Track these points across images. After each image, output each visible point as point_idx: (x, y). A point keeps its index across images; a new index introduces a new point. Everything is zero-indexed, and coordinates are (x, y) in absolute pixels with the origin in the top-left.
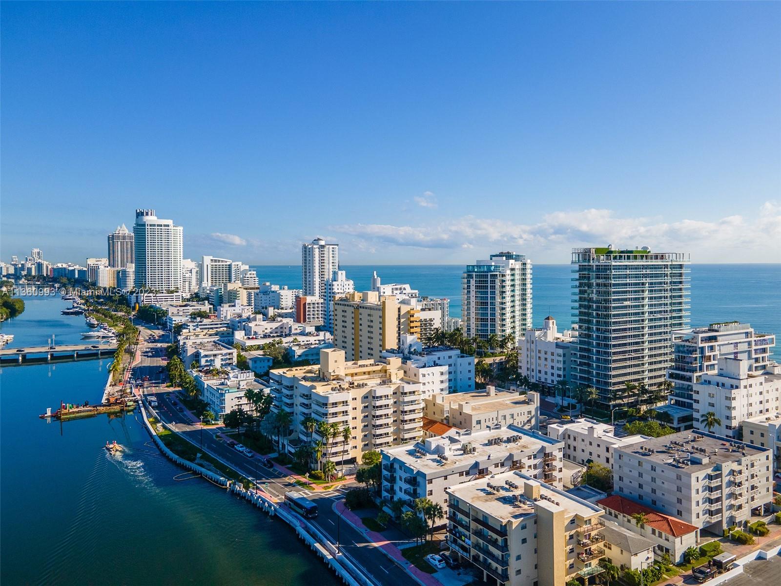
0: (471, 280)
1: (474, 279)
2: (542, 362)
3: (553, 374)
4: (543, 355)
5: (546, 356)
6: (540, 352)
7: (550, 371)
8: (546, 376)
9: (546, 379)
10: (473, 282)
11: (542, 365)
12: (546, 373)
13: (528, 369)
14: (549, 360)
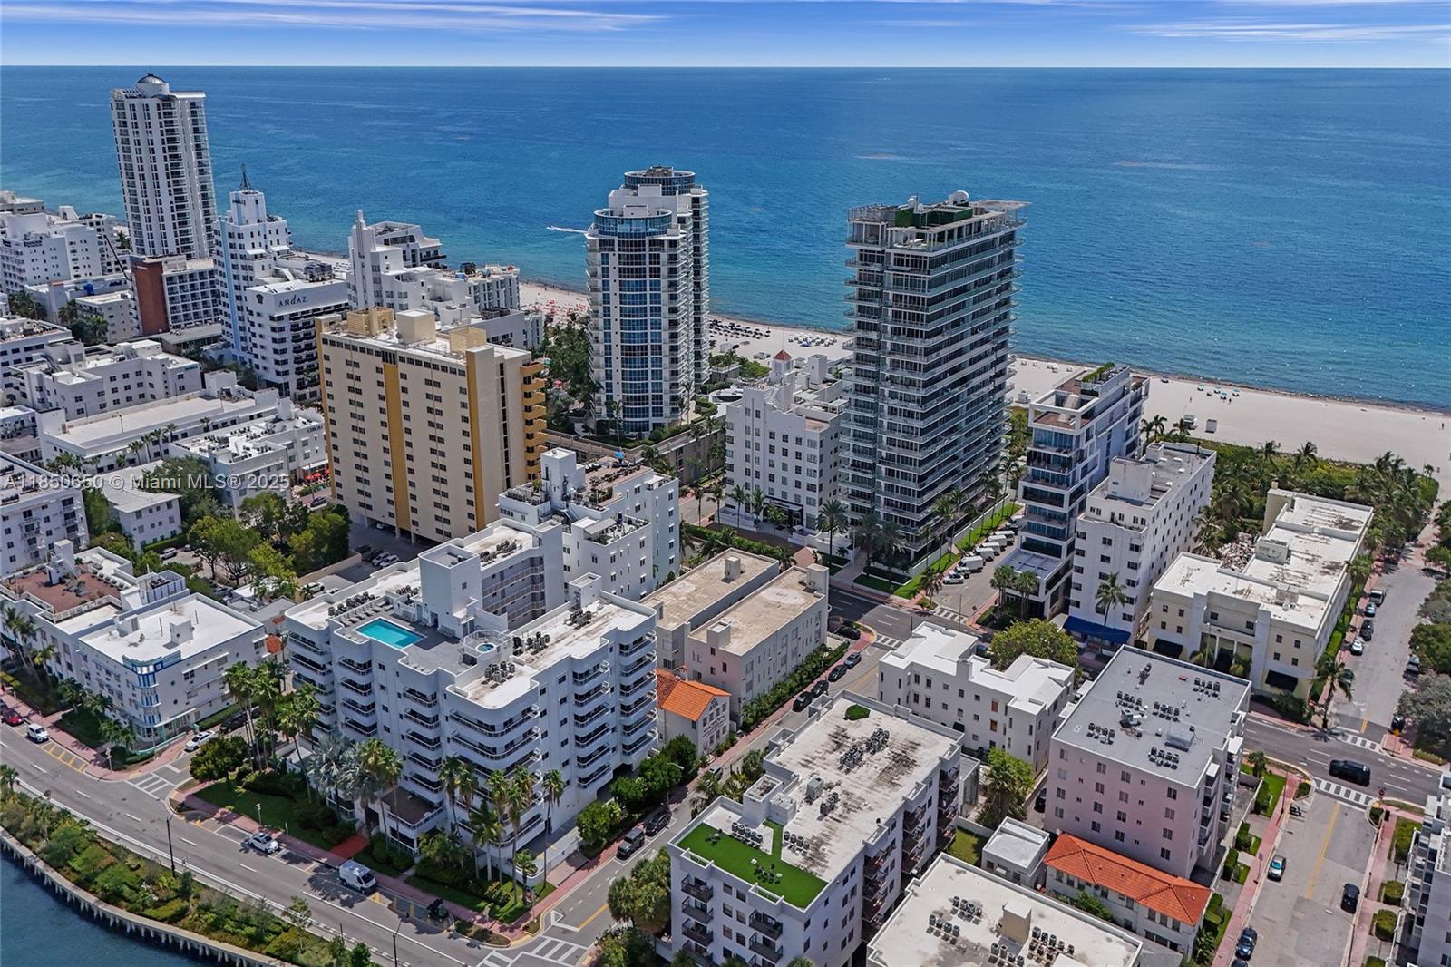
0: (611, 254)
1: (617, 253)
2: (778, 458)
3: (798, 484)
4: (778, 443)
5: (785, 445)
6: (772, 435)
7: (791, 476)
8: (785, 488)
9: (784, 494)
10: (614, 260)
11: (778, 465)
12: (784, 481)
13: (748, 472)
14: (792, 454)
